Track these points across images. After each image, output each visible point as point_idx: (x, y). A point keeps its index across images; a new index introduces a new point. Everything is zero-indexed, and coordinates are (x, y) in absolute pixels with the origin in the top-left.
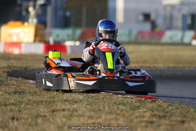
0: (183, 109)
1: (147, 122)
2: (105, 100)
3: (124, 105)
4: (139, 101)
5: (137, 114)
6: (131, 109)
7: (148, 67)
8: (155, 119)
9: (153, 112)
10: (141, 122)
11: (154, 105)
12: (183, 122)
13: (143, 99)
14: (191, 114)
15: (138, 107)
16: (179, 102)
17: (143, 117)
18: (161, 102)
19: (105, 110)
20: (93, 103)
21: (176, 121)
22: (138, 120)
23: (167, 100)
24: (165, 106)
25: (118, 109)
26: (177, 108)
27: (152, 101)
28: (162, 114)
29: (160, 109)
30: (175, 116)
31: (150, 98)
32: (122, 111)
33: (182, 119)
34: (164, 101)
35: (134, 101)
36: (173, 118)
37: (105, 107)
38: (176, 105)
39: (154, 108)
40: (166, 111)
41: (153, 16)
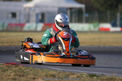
0: (35, 71)
1: (12, 79)
4: (8, 66)
5: (6, 74)
6: (2, 71)
7: (14, 46)
8: (17, 77)
9: (16, 73)
10: (8, 79)
11: (17, 68)
12: (34, 79)
13: (10, 65)
14: (40, 74)
15: (7, 70)
16: (32, 67)
17: (10, 76)
18: (21, 67)
21: (30, 78)
22: (7, 78)
23: (25, 66)
24: (24, 69)
26: (31, 70)
27: (16, 66)
28: (21, 74)
29: (20, 71)
30: (29, 75)
31: (15, 64)
33: (34, 77)
34: (24, 66)
35: (4, 66)
36: (28, 76)
38: (31, 68)
39: (17, 70)
40: (24, 72)
41: (18, 14)
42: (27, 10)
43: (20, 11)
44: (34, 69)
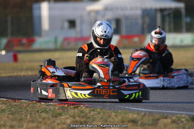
2: (28, 108)
3: (47, 112)
4: (63, 108)
5: (59, 122)
6: (53, 117)
9: (75, 118)
11: (76, 111)
13: (66, 106)
15: (60, 114)
16: (101, 107)
17: (65, 124)
18: (83, 108)
19: (27, 119)
20: (16, 112)
25: (40, 117)
26: (99, 113)
27: (75, 107)
28: (83, 120)
29: (82, 115)
31: (73, 105)
32: (44, 119)
34: (87, 107)
35: (56, 108)
37: (27, 116)
38: (98, 110)
39: (76, 114)
40: (88, 116)
41: (78, 22)
42: (93, 14)
43: (81, 17)
44: (104, 110)
